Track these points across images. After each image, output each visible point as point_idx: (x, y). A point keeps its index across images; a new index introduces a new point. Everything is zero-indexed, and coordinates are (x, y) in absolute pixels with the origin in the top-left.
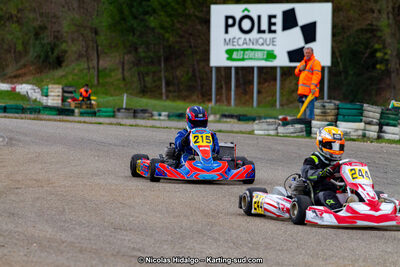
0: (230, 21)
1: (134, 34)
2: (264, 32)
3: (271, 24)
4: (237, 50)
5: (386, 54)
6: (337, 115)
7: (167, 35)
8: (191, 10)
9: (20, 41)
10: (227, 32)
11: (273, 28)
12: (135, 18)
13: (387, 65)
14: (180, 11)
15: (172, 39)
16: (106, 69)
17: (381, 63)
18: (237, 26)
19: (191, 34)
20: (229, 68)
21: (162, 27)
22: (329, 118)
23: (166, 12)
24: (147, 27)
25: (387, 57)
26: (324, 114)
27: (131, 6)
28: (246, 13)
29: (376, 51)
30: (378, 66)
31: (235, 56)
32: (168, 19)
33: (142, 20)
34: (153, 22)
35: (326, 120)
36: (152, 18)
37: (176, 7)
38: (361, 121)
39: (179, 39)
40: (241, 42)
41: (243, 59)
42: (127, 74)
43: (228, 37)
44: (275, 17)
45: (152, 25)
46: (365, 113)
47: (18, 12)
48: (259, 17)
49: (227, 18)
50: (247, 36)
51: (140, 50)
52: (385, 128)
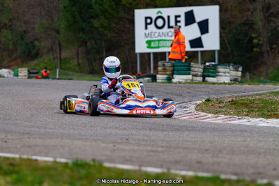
0: (149, 21)
1: (84, 33)
2: (172, 27)
3: (177, 22)
4: (154, 41)
5: (260, 40)
6: (173, 70)
7: (106, 32)
8: (122, 14)
9: (11, 42)
10: (146, 28)
11: (179, 24)
12: (84, 21)
13: (261, 48)
14: (115, 14)
15: (109, 35)
16: (66, 58)
17: (257, 47)
18: (153, 24)
19: (123, 31)
20: (149, 54)
21: (103, 27)
22: (168, 73)
23: (105, 16)
24: (92, 27)
25: (261, 42)
26: (165, 70)
27: (80, 13)
28: (159, 14)
29: (253, 38)
30: (255, 49)
31: (152, 45)
32: (107, 21)
33: (89, 23)
34: (96, 23)
35: (166, 74)
36: (95, 21)
37: (112, 12)
38: (189, 74)
39: (115, 35)
40: (156, 35)
41: (158, 47)
42: (80, 61)
43: (147, 32)
44: (179, 16)
45: (96, 25)
46: (192, 69)
47: (9, 21)
48: (169, 17)
49: (146, 18)
50: (161, 31)
51: (88, 44)
52: (207, 79)
